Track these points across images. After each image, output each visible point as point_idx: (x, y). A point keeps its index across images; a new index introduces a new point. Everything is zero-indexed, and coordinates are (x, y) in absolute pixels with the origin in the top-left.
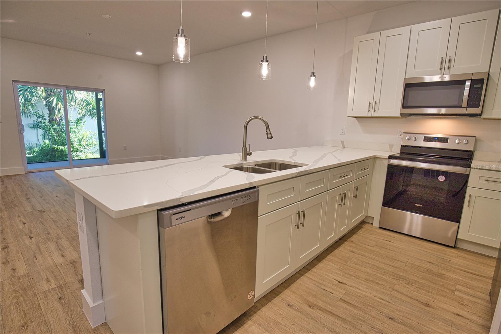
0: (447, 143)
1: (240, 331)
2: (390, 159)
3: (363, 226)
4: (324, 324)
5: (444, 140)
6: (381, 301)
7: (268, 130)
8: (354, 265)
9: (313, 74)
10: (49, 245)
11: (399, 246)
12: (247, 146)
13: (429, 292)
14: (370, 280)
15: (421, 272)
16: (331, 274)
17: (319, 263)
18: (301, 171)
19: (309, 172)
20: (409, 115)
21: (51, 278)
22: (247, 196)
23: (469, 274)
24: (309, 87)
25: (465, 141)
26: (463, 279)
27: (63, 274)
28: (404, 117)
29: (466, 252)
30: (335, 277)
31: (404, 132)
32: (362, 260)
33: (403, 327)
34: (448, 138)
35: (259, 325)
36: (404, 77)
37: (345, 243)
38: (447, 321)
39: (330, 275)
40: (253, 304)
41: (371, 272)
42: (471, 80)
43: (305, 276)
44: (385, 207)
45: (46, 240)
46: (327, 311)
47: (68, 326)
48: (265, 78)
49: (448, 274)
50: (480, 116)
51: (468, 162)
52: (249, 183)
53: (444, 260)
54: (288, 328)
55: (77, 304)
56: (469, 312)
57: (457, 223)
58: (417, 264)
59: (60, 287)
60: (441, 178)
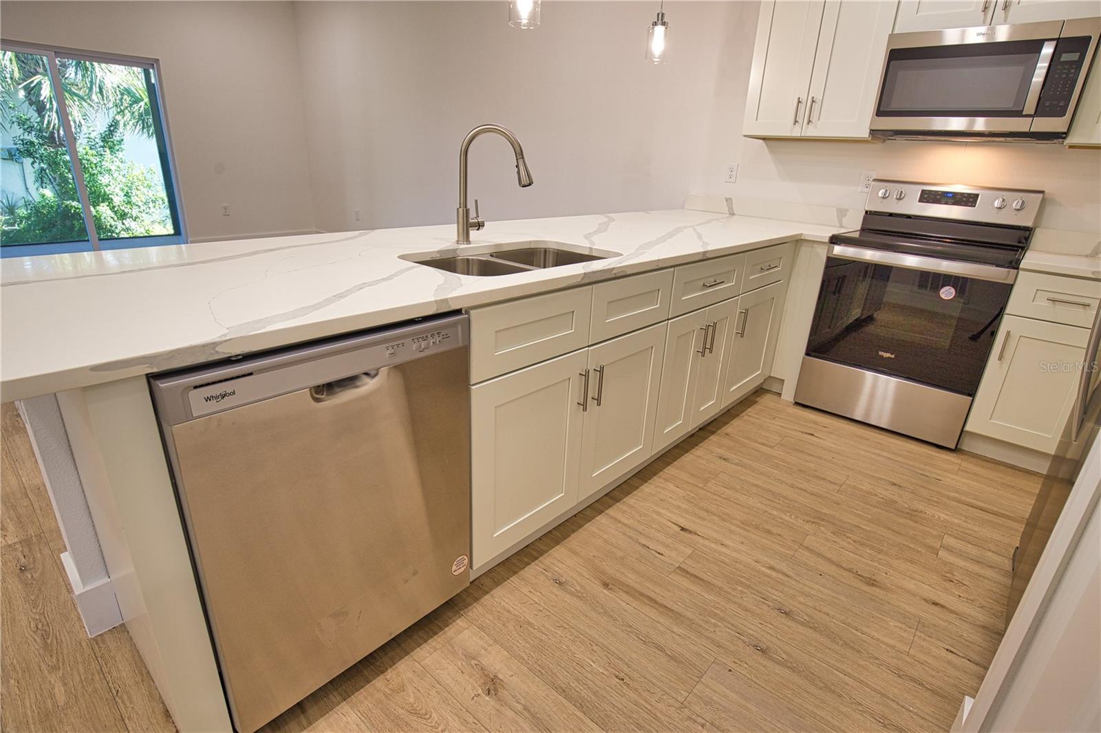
0: (975, 206)
1: (434, 644)
2: (834, 243)
3: (758, 399)
4: (630, 626)
5: (968, 200)
6: (768, 571)
7: (521, 161)
8: (724, 489)
9: (661, 20)
10: (14, 441)
11: (832, 445)
12: (471, 205)
13: (880, 551)
14: (754, 523)
15: (870, 507)
16: (667, 509)
17: (642, 485)
18: (594, 270)
19: (615, 274)
20: (892, 133)
21: (8, 520)
22: (433, 335)
23: (977, 510)
24: (648, 54)
25: (1016, 202)
26: (961, 522)
27: (38, 511)
28: (879, 138)
29: (980, 462)
30: (674, 518)
31: (875, 178)
32: (742, 477)
33: (809, 632)
34: (977, 196)
35: (481, 628)
36: (890, 33)
37: (711, 438)
38: (909, 618)
39: (664, 512)
40: (469, 584)
41: (759, 505)
42: (1058, 40)
43: (607, 514)
44: (811, 356)
45: (10, 429)
46: (642, 594)
47: (31, 633)
48: (525, 21)
49: (930, 511)
50: (1065, 138)
51: (1016, 254)
52: (436, 301)
53: (927, 478)
54: (547, 635)
55: (62, 583)
56: (960, 596)
57: (969, 397)
58: (866, 487)
59: (27, 542)
60: (947, 293)
